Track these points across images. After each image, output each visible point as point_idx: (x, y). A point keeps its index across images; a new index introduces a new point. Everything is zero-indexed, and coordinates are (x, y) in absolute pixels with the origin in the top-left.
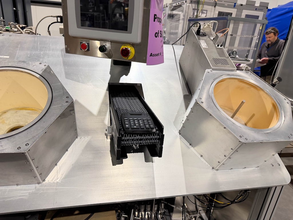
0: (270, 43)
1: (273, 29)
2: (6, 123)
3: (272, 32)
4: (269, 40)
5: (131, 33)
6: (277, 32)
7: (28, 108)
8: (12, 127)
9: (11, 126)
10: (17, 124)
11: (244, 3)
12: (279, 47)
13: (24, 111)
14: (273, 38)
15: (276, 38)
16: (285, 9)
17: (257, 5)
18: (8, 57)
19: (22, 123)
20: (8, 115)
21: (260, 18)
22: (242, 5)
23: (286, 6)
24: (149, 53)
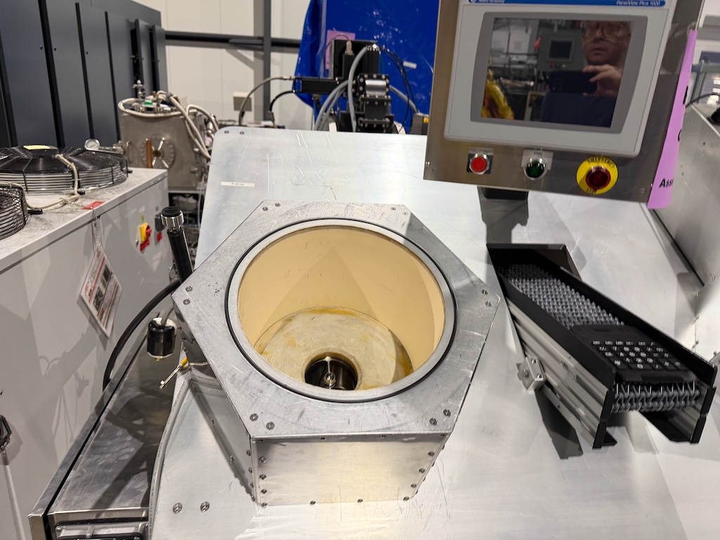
2: (299, 346)
7: (336, 310)
8: (313, 356)
9: (313, 352)
10: (322, 347)
13: (328, 315)
18: (252, 185)
19: (333, 347)
20: (297, 325)
24: (658, 180)
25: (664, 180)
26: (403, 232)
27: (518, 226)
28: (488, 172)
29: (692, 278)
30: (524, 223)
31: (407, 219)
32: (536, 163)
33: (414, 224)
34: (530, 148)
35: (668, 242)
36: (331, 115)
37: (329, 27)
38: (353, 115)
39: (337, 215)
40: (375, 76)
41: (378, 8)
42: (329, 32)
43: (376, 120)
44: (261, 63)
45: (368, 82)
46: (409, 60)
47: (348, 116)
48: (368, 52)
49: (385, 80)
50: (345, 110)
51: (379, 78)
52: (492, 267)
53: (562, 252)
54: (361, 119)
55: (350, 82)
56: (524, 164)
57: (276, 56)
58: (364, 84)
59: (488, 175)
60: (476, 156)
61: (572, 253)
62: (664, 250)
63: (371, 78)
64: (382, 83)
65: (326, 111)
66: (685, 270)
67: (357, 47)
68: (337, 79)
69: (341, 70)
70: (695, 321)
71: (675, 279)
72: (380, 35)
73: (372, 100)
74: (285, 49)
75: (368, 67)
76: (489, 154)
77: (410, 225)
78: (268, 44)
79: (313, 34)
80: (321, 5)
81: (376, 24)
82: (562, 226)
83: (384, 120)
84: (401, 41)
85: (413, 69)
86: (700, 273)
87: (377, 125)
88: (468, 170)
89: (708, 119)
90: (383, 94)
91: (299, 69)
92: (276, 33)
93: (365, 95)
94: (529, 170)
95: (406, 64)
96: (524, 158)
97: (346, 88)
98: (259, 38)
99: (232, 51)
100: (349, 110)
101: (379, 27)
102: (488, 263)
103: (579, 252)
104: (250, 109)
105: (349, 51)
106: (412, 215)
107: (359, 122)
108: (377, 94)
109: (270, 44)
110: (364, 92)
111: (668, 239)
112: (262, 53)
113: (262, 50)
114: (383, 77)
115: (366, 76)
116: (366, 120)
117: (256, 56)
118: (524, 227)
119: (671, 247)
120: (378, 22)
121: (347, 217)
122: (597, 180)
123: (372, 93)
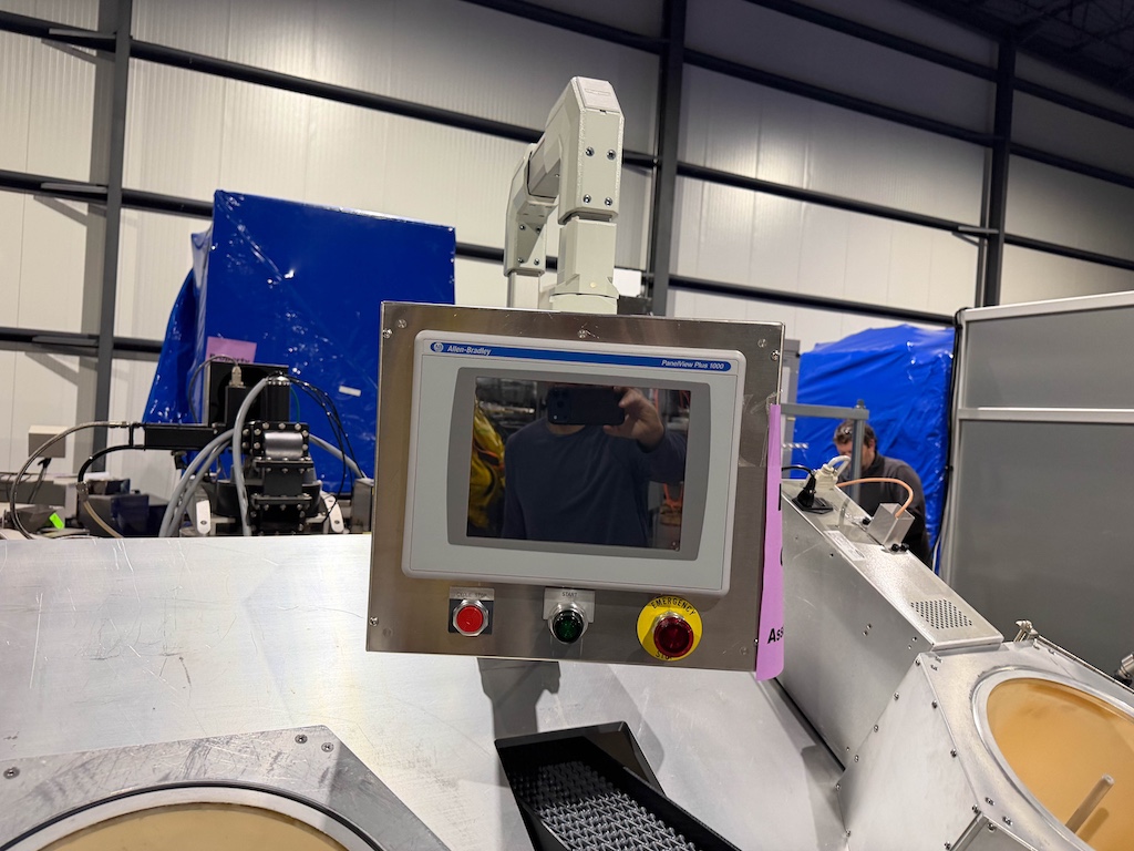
5: (693, 556)
15: (872, 454)
16: (844, 355)
24: (765, 634)
25: (773, 630)
26: (321, 797)
27: (546, 693)
28: (487, 631)
29: (823, 754)
30: (554, 689)
31: (329, 761)
32: (568, 612)
33: (348, 772)
34: (555, 588)
35: (775, 693)
36: (206, 479)
37: (210, 332)
38: (241, 490)
39: (166, 778)
40: (282, 426)
41: (294, 308)
42: (210, 339)
43: (285, 498)
44: (92, 375)
45: (268, 436)
46: (347, 385)
47: (232, 490)
48: (269, 387)
49: (300, 431)
50: (228, 477)
51: (290, 429)
52: (509, 792)
53: (622, 733)
54: (256, 496)
55: (237, 432)
56: (548, 613)
57: (120, 366)
58: (261, 439)
59: (487, 637)
60: (464, 603)
61: (638, 733)
62: (772, 707)
63: (274, 428)
64: (297, 437)
65: (195, 473)
66: (812, 743)
67: (251, 375)
68: (214, 425)
69: (222, 410)
70: (846, 840)
71: (800, 761)
72: (299, 348)
73: (277, 467)
74: (139, 354)
75: (269, 410)
76: (485, 598)
77: (338, 774)
78: (107, 346)
79: (184, 339)
80: (199, 297)
81: (292, 330)
83: (299, 497)
84: (335, 357)
85: (355, 396)
87: (288, 506)
88: (452, 629)
89: (793, 501)
90: (298, 454)
91: (156, 392)
92: (123, 330)
93: (264, 456)
95: (343, 389)
96: (548, 604)
97: (230, 440)
98: (91, 337)
99: (37, 355)
100: (234, 479)
101: (297, 335)
102: (501, 784)
104: (62, 455)
105: (236, 381)
106: (343, 746)
107: (253, 502)
108: (286, 455)
109: (111, 346)
110: (260, 452)
111: (775, 688)
112: (95, 360)
113: (96, 355)
114: (298, 426)
115: (265, 426)
116: (267, 498)
117: (82, 364)
118: (556, 696)
119: (781, 700)
120: (294, 328)
121: (192, 779)
122: (673, 641)
123: (277, 453)
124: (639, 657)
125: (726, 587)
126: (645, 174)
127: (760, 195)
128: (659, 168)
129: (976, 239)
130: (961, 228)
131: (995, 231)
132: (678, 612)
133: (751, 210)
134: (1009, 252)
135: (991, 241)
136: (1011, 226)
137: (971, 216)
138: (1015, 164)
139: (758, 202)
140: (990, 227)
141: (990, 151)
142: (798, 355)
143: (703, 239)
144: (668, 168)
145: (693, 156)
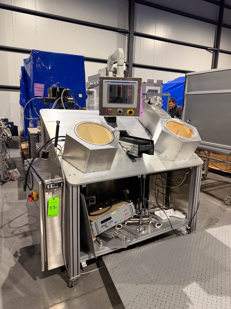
0: (171, 108)
1: (171, 99)
3: (171, 101)
4: (171, 107)
6: (174, 101)
11: (146, 81)
12: (177, 110)
14: (172, 105)
15: (175, 105)
16: (174, 84)
17: (155, 82)
21: (159, 92)
22: (145, 83)
23: (173, 82)
25: (141, 112)
34: (118, 108)
40: (70, 97)
48: (66, 91)
51: (71, 97)
55: (62, 98)
58: (67, 99)
59: (112, 114)
60: (109, 110)
61: (127, 131)
64: (72, 99)
66: (149, 133)
71: (147, 135)
73: (70, 103)
75: (67, 94)
76: (111, 109)
82: (124, 127)
86: (151, 133)
88: (108, 113)
90: (73, 101)
93: (68, 102)
94: (119, 112)
96: (118, 110)
97: (60, 100)
103: (129, 131)
114: (72, 97)
115: (67, 97)
122: (131, 112)
123: (70, 101)
124: (127, 115)
125: (136, 107)
126: (126, 35)
127: (156, 41)
128: (129, 34)
129: (212, 51)
130: (208, 48)
131: (217, 49)
132: (132, 110)
133: (154, 44)
134: (220, 54)
135: (216, 51)
136: (221, 48)
137: (211, 45)
138: (223, 29)
139: (155, 43)
140: (216, 48)
141: (217, 26)
142: (162, 84)
143: (141, 53)
144: (132, 34)
145: (138, 30)
